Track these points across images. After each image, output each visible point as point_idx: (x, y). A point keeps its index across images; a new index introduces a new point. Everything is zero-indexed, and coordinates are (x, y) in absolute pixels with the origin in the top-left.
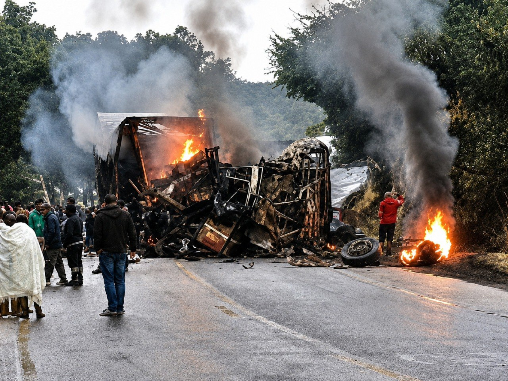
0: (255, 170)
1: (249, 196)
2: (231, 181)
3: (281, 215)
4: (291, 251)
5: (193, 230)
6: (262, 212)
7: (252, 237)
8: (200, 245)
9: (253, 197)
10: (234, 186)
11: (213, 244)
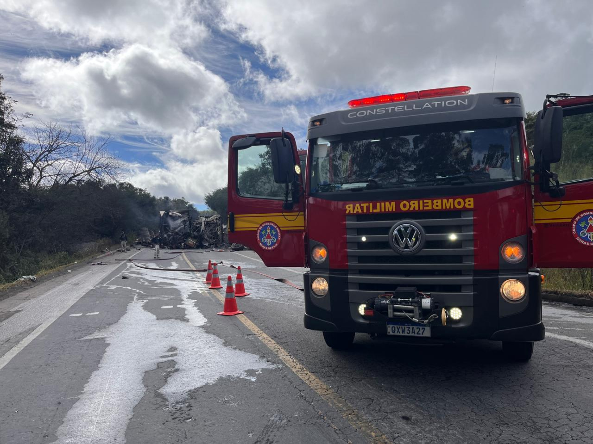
0: (203, 223)
1: (201, 230)
2: (196, 226)
3: (211, 235)
4: (214, 246)
5: (185, 241)
6: (206, 235)
7: (203, 243)
8: (187, 246)
9: (203, 231)
10: (197, 228)
11: (191, 244)
